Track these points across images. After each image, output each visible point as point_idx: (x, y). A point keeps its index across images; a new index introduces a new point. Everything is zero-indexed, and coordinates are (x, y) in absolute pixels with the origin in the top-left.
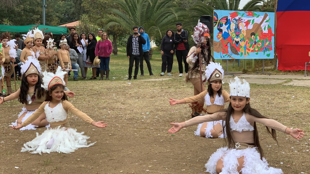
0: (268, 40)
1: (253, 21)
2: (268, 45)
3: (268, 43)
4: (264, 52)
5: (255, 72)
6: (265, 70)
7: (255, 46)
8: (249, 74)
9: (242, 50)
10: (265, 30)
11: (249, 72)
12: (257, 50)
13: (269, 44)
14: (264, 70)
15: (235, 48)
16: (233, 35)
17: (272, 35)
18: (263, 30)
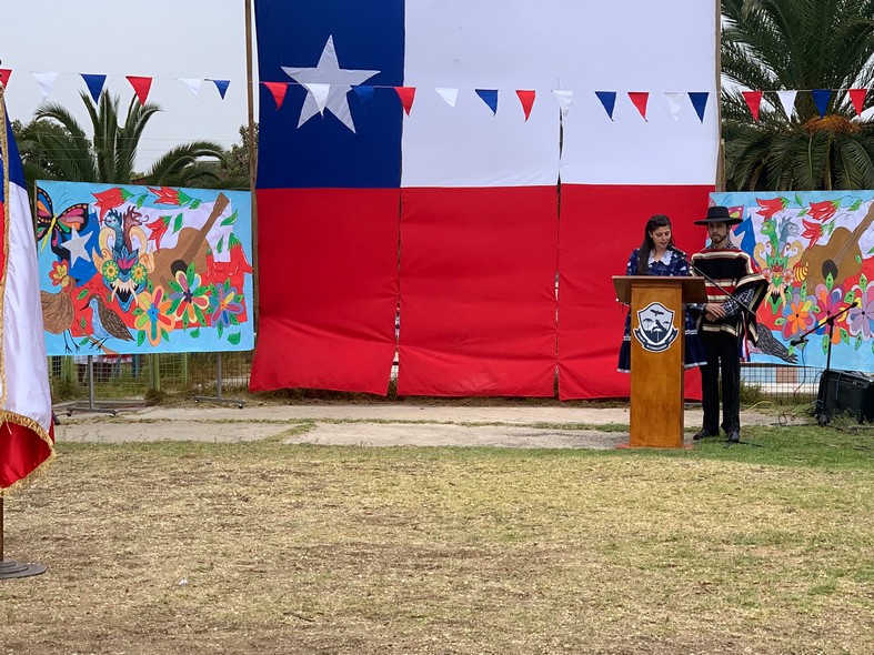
0: (232, 285)
1: (179, 219)
2: (234, 303)
3: (230, 298)
4: (220, 328)
5: (193, 397)
6: (224, 390)
7: (190, 307)
8: (170, 405)
9: (142, 322)
10: (219, 252)
11: (172, 400)
12: (194, 321)
13: (236, 299)
14: (220, 391)
15: (117, 316)
16: (107, 267)
17: (244, 268)
18: (215, 252)
